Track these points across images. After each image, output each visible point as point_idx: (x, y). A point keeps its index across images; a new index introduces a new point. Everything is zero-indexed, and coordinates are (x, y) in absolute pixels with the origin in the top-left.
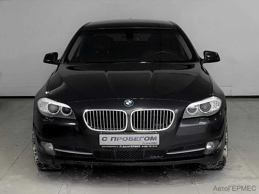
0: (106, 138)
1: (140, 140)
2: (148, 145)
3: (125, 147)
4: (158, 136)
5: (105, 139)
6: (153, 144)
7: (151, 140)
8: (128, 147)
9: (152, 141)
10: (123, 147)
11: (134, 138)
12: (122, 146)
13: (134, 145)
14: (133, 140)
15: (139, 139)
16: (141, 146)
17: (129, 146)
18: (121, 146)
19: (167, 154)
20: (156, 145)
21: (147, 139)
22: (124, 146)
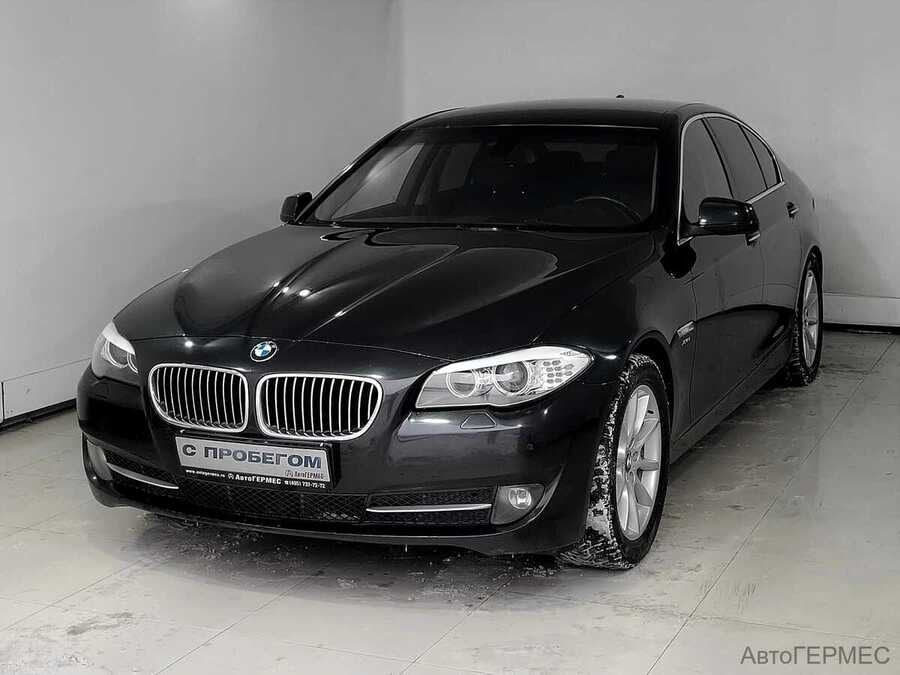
0: (193, 448)
1: (278, 463)
2: (301, 480)
3: (242, 478)
4: (322, 455)
5: (189, 450)
6: (312, 479)
7: (306, 466)
8: (250, 479)
9: (309, 469)
10: (238, 477)
11: (261, 456)
12: (235, 474)
13: (265, 477)
14: (258, 460)
15: (274, 460)
16: (283, 479)
17: (251, 475)
18: (230, 476)
19: (368, 510)
20: (322, 482)
21: (295, 461)
22: (241, 475)
